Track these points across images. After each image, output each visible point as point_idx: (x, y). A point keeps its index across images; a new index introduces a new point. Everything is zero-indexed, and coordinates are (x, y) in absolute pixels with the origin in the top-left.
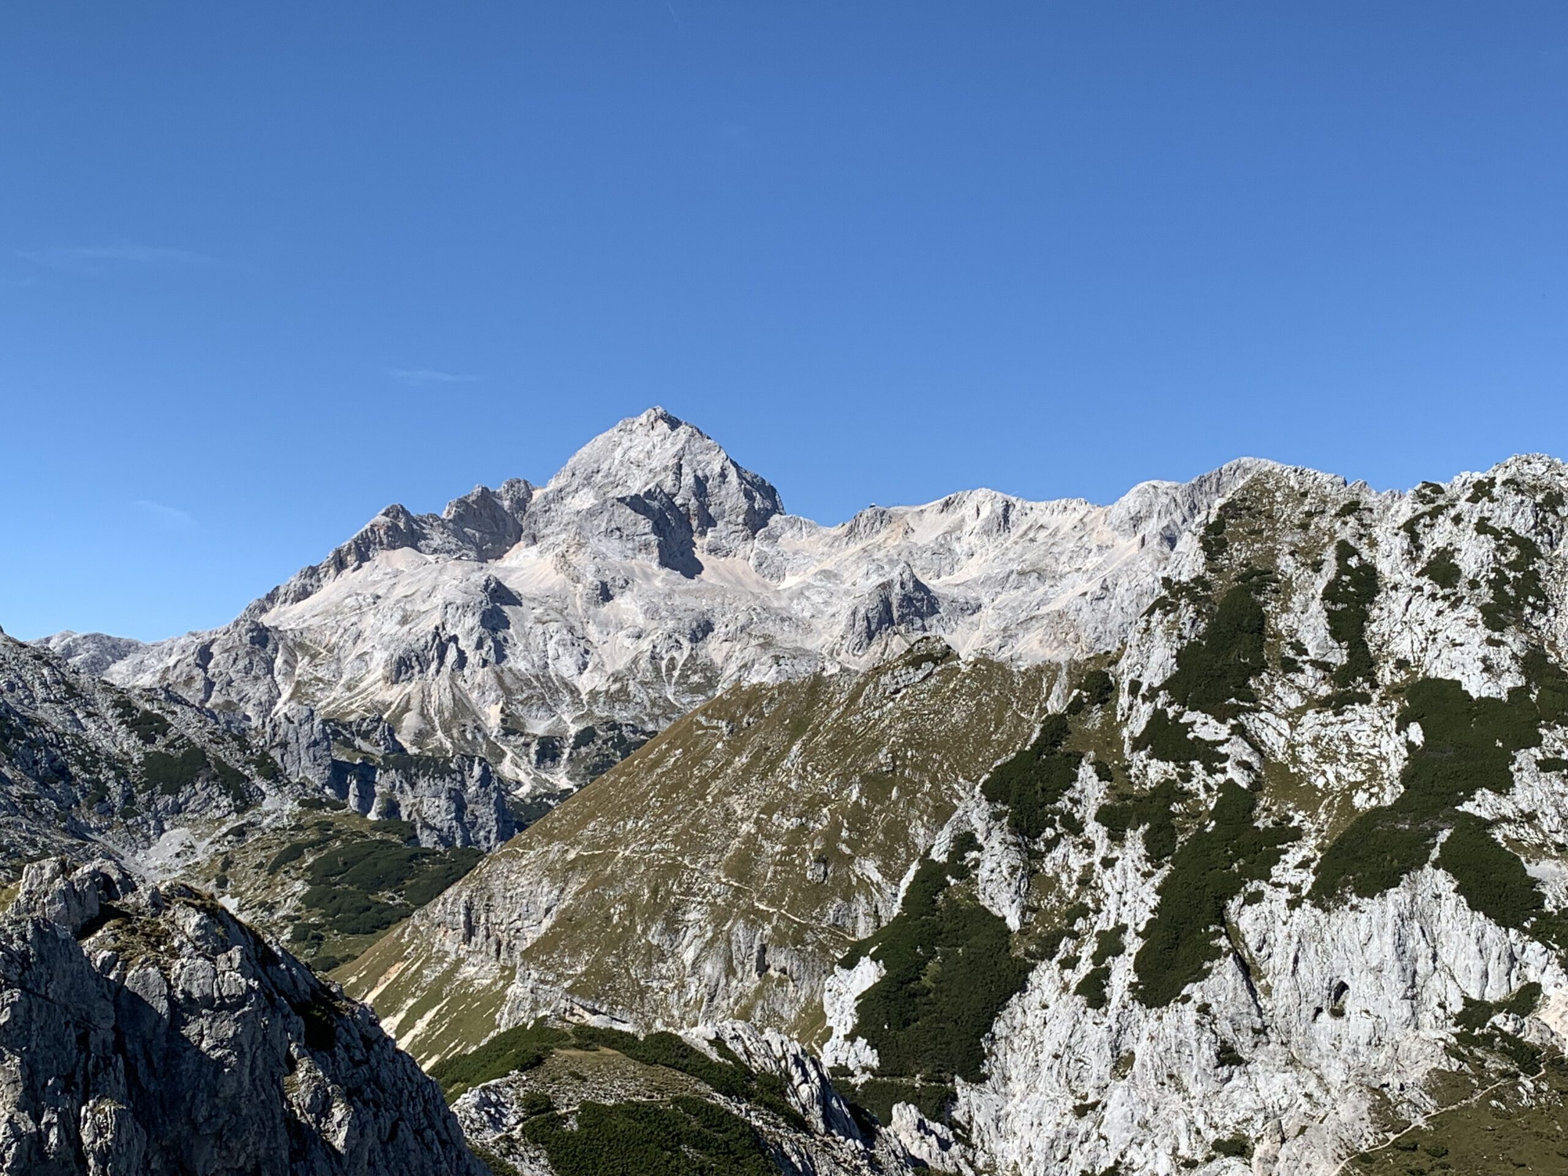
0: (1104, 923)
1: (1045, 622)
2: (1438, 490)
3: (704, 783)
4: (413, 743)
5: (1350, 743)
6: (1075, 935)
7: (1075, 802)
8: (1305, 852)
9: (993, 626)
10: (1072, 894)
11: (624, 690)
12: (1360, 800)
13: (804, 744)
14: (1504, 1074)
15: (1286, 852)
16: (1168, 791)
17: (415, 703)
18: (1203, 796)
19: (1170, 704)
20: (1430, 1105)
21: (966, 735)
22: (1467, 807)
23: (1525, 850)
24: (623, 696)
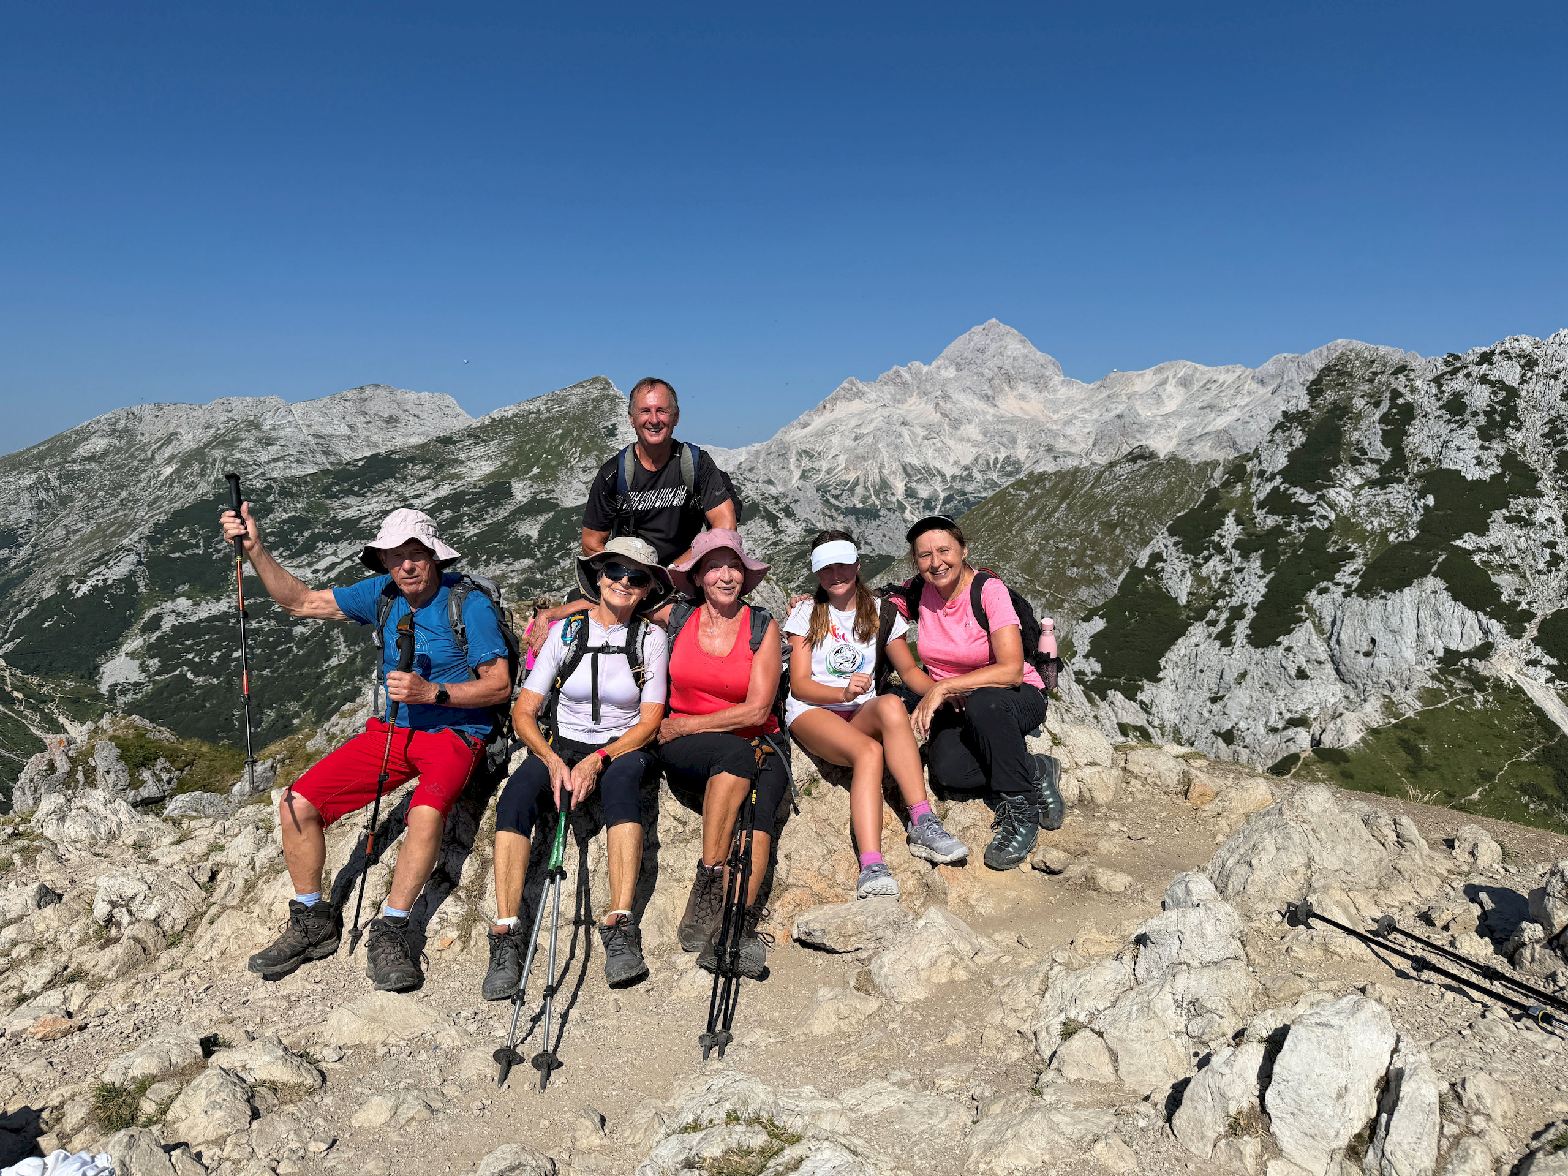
0: (1235, 602)
2: (1457, 358)
3: (1011, 524)
4: (861, 501)
5: (1389, 505)
6: (1216, 608)
7: (1222, 537)
8: (1356, 566)
10: (1217, 586)
11: (970, 475)
12: (1392, 537)
13: (1068, 504)
14: (1464, 691)
15: (1345, 566)
16: (1277, 531)
17: (861, 481)
18: (1297, 534)
19: (1282, 483)
20: (1418, 705)
21: (1161, 500)
22: (1459, 543)
23: (1492, 568)
24: (969, 478)
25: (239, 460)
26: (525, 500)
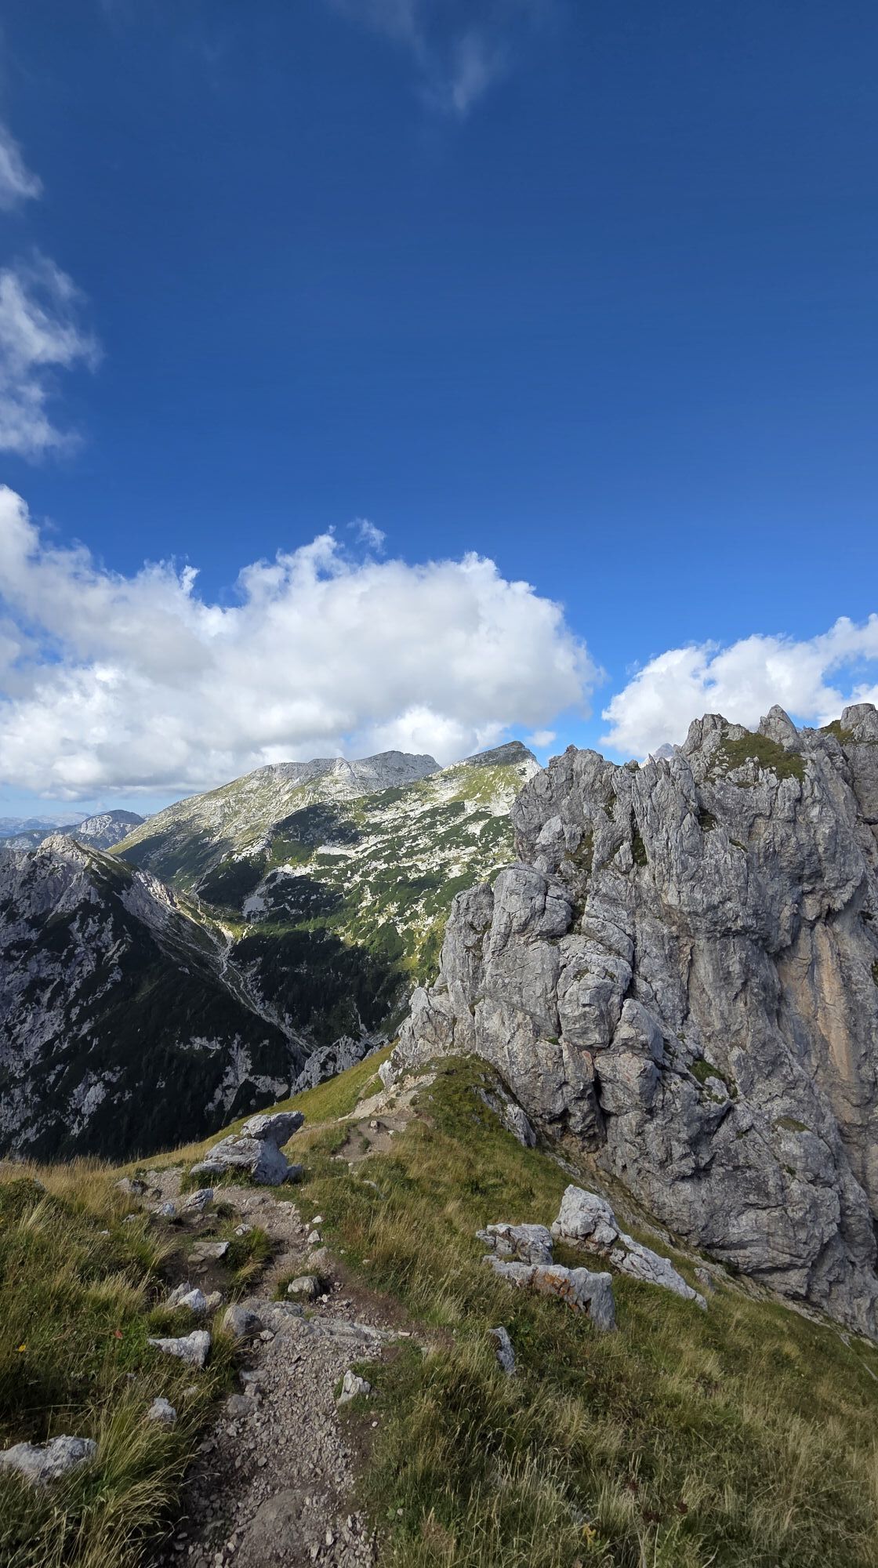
25: (322, 792)
26: (472, 813)
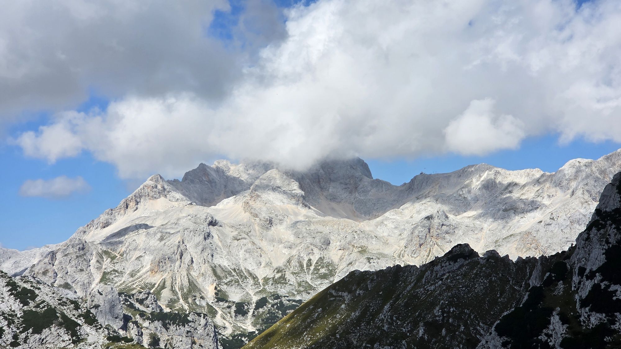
1: (518, 238)
4: (168, 306)
7: (549, 336)
9: (490, 240)
11: (283, 277)
13: (391, 305)
17: (168, 284)
19: (602, 281)
21: (484, 299)
24: (282, 280)
